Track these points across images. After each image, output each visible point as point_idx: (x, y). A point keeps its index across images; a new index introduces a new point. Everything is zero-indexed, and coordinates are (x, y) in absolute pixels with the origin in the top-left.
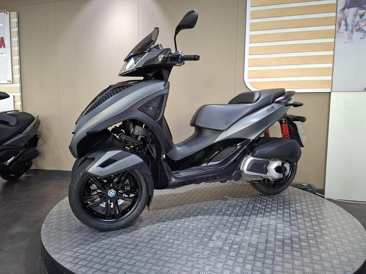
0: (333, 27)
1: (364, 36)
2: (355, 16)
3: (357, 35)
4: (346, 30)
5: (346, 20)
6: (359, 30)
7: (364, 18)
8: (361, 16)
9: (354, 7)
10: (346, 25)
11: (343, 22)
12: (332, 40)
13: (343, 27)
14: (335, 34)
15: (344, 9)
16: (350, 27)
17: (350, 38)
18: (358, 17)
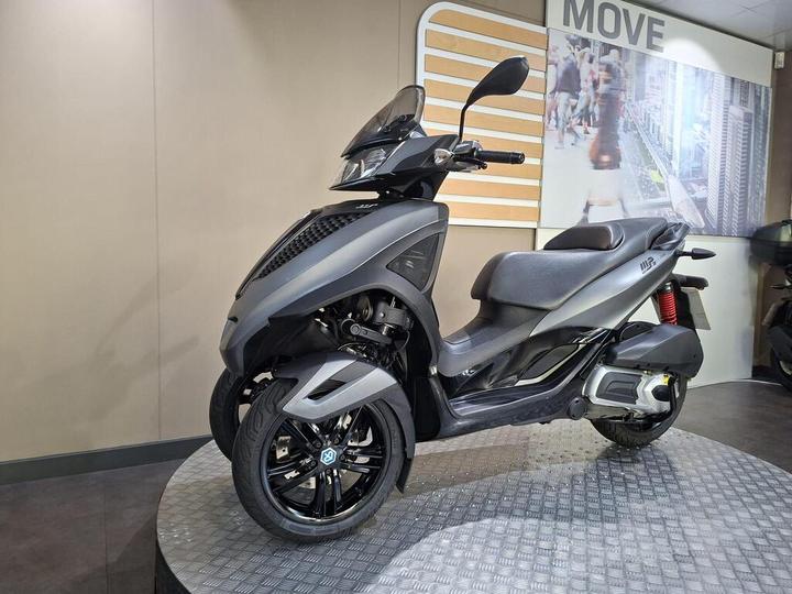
0: (539, 119)
1: (576, 141)
2: (567, 106)
3: (569, 138)
4: (556, 126)
5: (556, 110)
6: (571, 130)
7: (577, 111)
8: (574, 108)
9: (566, 91)
10: (557, 119)
11: (553, 114)
12: (538, 140)
13: (553, 122)
14: (542, 131)
15: (554, 92)
16: (561, 123)
17: (561, 142)
18: (570, 109)
